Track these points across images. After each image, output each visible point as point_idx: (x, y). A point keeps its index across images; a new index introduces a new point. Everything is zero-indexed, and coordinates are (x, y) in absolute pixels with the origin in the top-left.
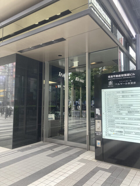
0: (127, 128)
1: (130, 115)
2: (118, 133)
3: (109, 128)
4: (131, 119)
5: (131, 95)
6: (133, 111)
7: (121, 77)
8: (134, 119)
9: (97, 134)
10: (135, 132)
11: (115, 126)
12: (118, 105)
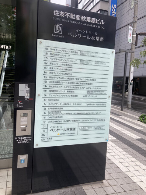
0: (83, 121)
1: (90, 97)
8: (95, 103)
11: (63, 120)
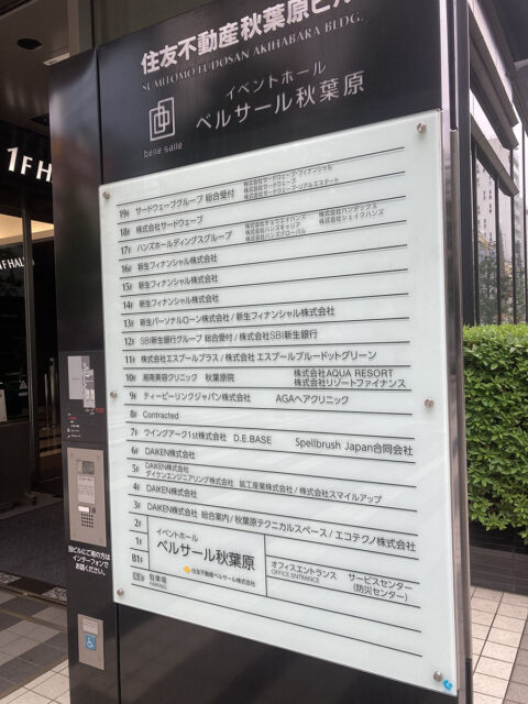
2: (214, 566)
3: (155, 524)
4: (316, 444)
5: (321, 212)
6: (335, 371)
7: (242, 45)
9: (82, 567)
10: (352, 573)
12: (219, 318)
